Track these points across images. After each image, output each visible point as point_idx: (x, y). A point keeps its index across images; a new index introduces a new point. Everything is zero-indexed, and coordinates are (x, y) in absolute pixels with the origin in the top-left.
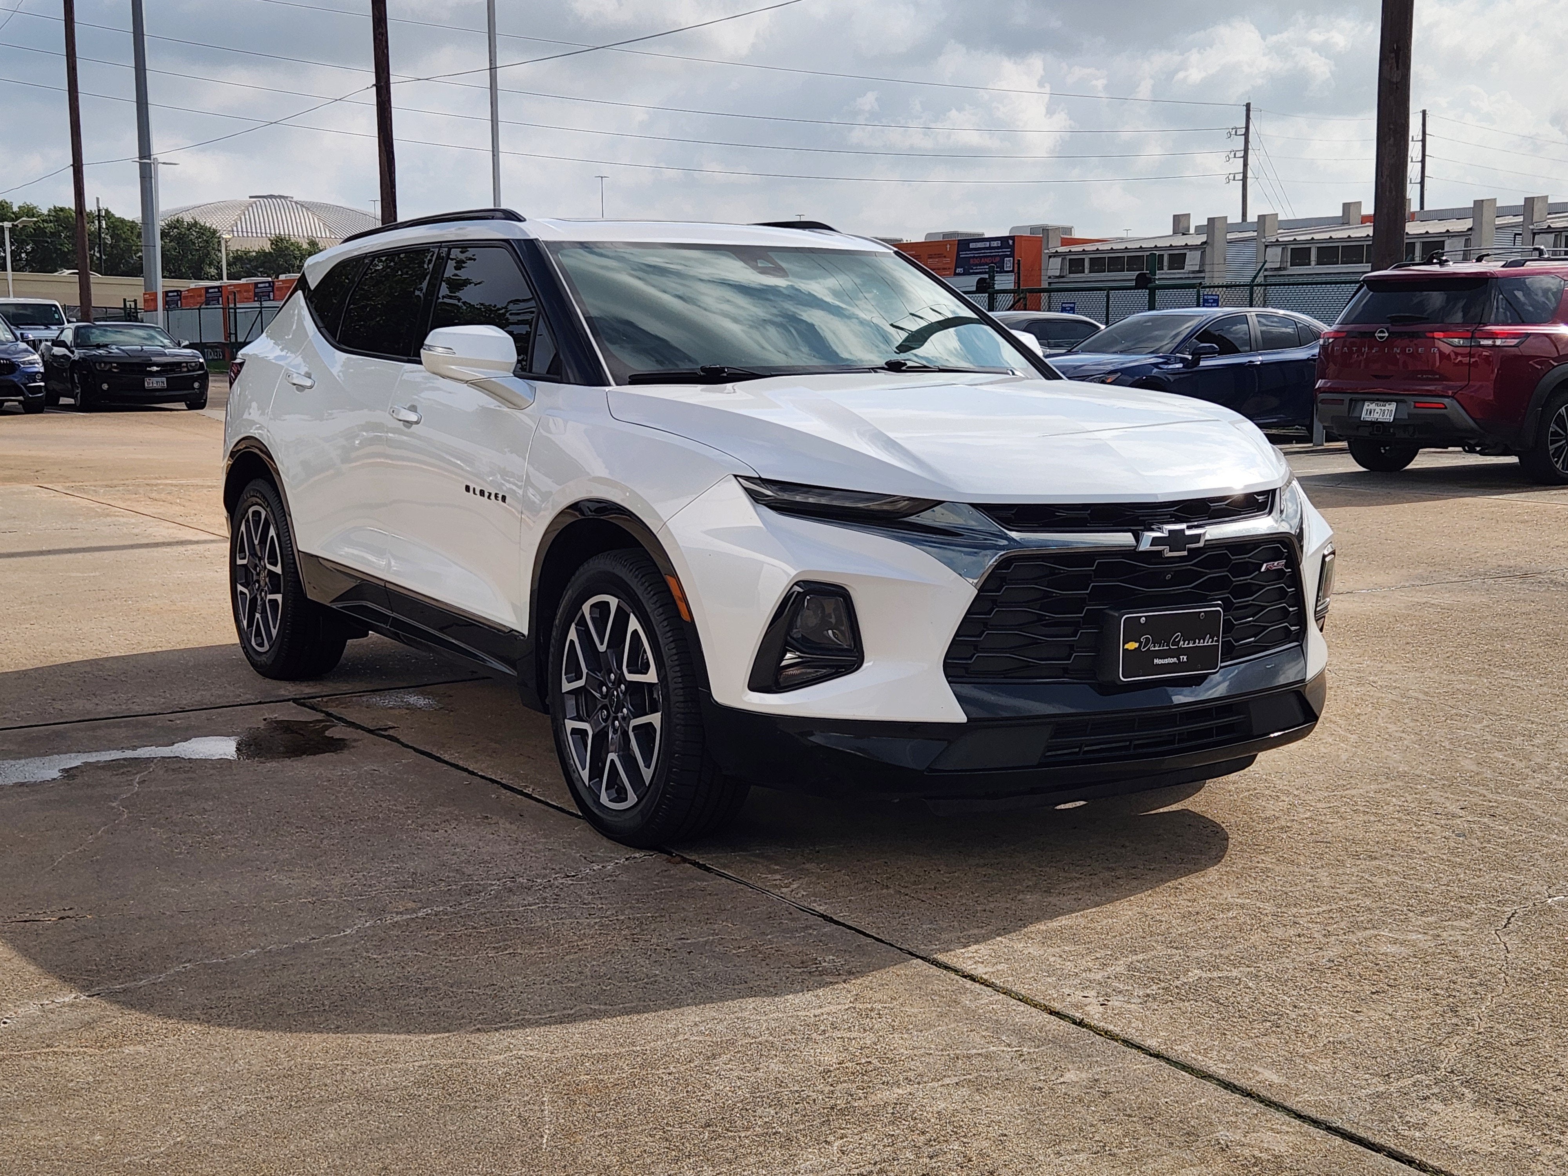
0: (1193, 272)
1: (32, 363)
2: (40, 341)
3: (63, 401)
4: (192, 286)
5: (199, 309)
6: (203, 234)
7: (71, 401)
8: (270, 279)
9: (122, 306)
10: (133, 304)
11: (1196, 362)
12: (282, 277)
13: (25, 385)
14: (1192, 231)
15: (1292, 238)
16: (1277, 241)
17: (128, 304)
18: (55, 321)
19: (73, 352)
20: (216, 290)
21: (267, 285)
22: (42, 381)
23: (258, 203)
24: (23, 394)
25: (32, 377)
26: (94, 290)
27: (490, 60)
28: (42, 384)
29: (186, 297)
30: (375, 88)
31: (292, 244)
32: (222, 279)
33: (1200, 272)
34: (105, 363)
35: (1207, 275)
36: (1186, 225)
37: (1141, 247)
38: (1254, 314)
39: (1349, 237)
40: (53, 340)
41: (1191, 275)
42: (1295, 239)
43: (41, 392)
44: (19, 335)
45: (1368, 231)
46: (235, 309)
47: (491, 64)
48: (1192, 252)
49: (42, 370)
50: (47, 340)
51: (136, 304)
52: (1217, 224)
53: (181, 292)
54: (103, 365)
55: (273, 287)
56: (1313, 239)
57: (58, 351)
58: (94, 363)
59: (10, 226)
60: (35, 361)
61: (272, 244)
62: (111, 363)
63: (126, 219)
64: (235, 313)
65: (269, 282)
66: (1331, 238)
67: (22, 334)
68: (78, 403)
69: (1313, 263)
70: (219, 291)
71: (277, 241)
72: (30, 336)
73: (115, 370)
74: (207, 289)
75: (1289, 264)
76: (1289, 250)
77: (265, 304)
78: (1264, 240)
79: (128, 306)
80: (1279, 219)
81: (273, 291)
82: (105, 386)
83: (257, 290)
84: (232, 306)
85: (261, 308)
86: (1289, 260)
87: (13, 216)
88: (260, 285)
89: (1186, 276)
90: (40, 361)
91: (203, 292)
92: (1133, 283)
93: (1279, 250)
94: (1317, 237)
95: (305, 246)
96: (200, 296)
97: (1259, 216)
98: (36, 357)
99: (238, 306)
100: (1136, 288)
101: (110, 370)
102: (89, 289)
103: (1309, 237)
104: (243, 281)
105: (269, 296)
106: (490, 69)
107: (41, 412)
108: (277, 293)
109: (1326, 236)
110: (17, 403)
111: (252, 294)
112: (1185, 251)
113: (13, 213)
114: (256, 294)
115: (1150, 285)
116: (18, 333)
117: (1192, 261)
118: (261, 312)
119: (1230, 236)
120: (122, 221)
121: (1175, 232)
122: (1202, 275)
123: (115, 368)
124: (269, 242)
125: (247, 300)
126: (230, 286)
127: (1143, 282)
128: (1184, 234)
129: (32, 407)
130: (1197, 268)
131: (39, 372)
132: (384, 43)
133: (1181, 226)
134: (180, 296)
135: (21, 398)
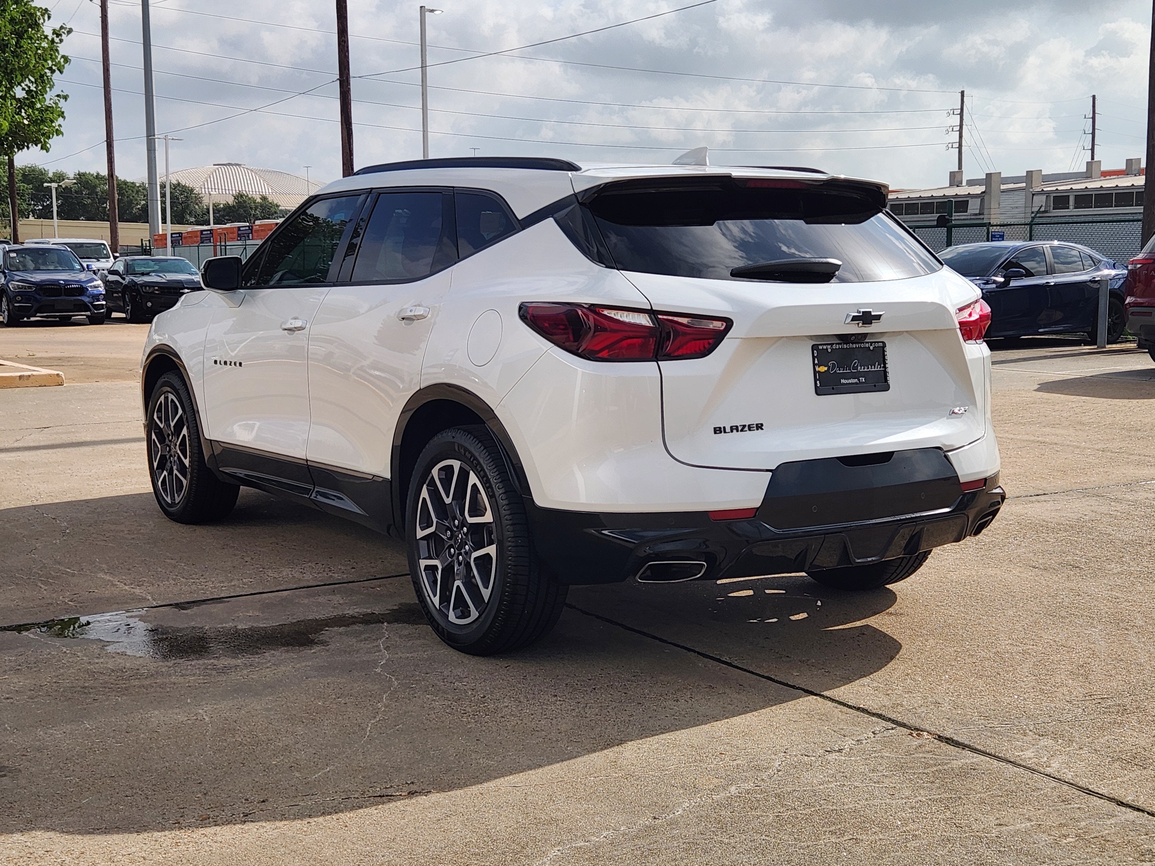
0: (976, 215)
1: (95, 287)
2: (99, 270)
3: (115, 315)
4: (190, 229)
5: (198, 247)
6: (184, 192)
7: (123, 315)
8: (248, 224)
9: (140, 245)
10: (148, 243)
11: (1006, 283)
12: (258, 222)
13: (91, 303)
14: (964, 183)
15: (1054, 189)
16: (1043, 190)
17: (144, 243)
18: (103, 256)
19: (124, 279)
20: (209, 232)
21: (247, 228)
22: (103, 300)
23: (220, 169)
24: (90, 310)
25: (96, 297)
26: (121, 233)
27: (422, 60)
28: (104, 303)
29: (185, 238)
30: (338, 82)
31: (249, 199)
32: (209, 224)
33: (980, 214)
34: (149, 287)
35: (985, 216)
36: (960, 180)
37: (932, 196)
38: (1048, 246)
39: (1101, 187)
40: (107, 270)
41: (973, 217)
42: (1057, 189)
43: (103, 309)
44: (85, 266)
45: (1140, 181)
46: (225, 246)
47: (422, 63)
48: (973, 200)
49: (104, 292)
50: (103, 270)
51: (150, 243)
52: (994, 178)
53: (182, 233)
54: (148, 288)
55: (252, 230)
56: (1071, 189)
57: (111, 278)
58: (142, 287)
59: (57, 186)
60: (98, 286)
61: (235, 198)
62: (154, 287)
63: (128, 181)
64: (226, 249)
65: (248, 226)
66: (1086, 188)
67: (88, 266)
68: (129, 317)
69: (1071, 207)
70: (211, 233)
71: (240, 197)
72: (93, 266)
73: (157, 292)
74: (202, 231)
75: (1052, 208)
76: (1052, 198)
77: (248, 242)
78: (1031, 190)
79: (144, 245)
80: (1043, 174)
81: (252, 233)
82: (149, 304)
83: (240, 232)
84: (223, 244)
85: (246, 245)
86: (1052, 205)
87: (49, 179)
88: (241, 229)
89: (969, 217)
90: (102, 285)
91: (199, 233)
92: (935, 223)
93: (1044, 197)
94: (1075, 187)
95: (259, 200)
96: (196, 237)
97: (1027, 172)
98: (100, 282)
99: (227, 244)
100: (937, 226)
101: (153, 293)
102: (116, 232)
103: (1068, 187)
104: (228, 225)
105: (249, 237)
106: (422, 67)
107: (102, 323)
108: (255, 234)
109: (1083, 186)
110: (85, 317)
111: (236, 235)
112: (967, 199)
113: (49, 178)
114: (239, 235)
115: (948, 225)
116: (85, 265)
117: (974, 207)
118: (245, 248)
119: (1003, 187)
120: (125, 183)
121: (951, 185)
122: (982, 217)
123: (157, 290)
124: (233, 198)
125: (233, 239)
126: (219, 229)
127: (942, 222)
128: (958, 186)
129: (96, 320)
130: (977, 212)
131: (101, 294)
132: (346, 48)
133: (956, 180)
134: (181, 237)
135: (88, 313)
